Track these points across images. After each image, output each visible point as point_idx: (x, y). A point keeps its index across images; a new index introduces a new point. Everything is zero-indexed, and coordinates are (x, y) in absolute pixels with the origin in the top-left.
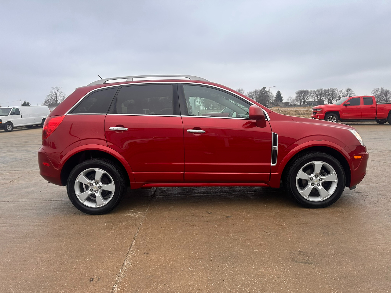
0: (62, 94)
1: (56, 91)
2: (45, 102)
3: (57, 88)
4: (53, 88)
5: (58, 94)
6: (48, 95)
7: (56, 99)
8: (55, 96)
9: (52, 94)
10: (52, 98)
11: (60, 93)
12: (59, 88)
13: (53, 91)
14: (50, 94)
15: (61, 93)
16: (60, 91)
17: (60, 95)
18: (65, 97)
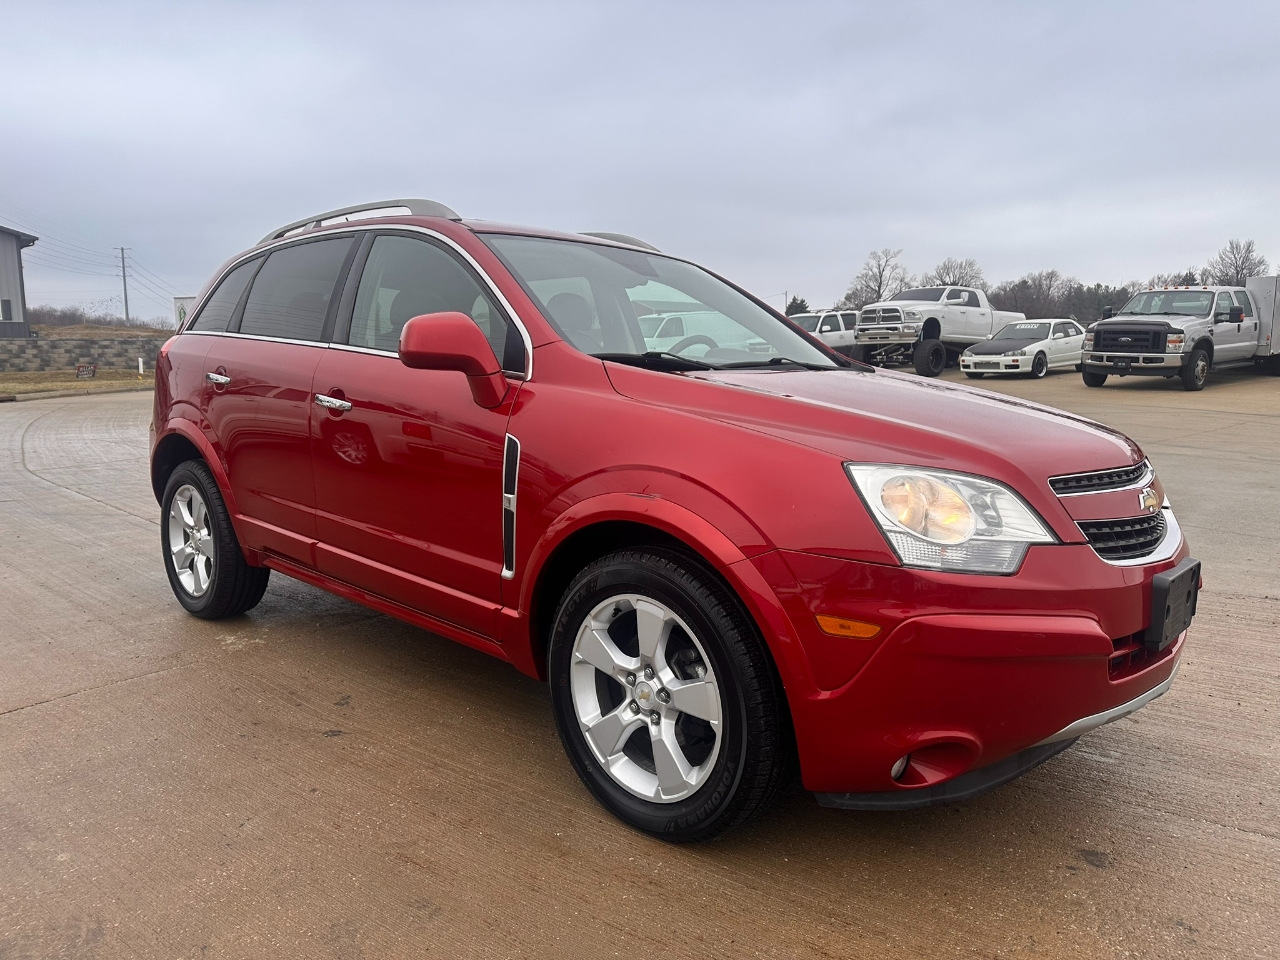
0: (897, 271)
1: (883, 263)
2: (846, 298)
3: (886, 253)
4: (874, 255)
5: (886, 273)
6: (858, 277)
7: (879, 287)
8: (876, 280)
9: (871, 273)
10: (868, 286)
11: (892, 267)
12: (892, 252)
13: (873, 263)
14: (865, 271)
15: (894, 268)
16: (892, 262)
17: (893, 274)
18: (906, 280)
